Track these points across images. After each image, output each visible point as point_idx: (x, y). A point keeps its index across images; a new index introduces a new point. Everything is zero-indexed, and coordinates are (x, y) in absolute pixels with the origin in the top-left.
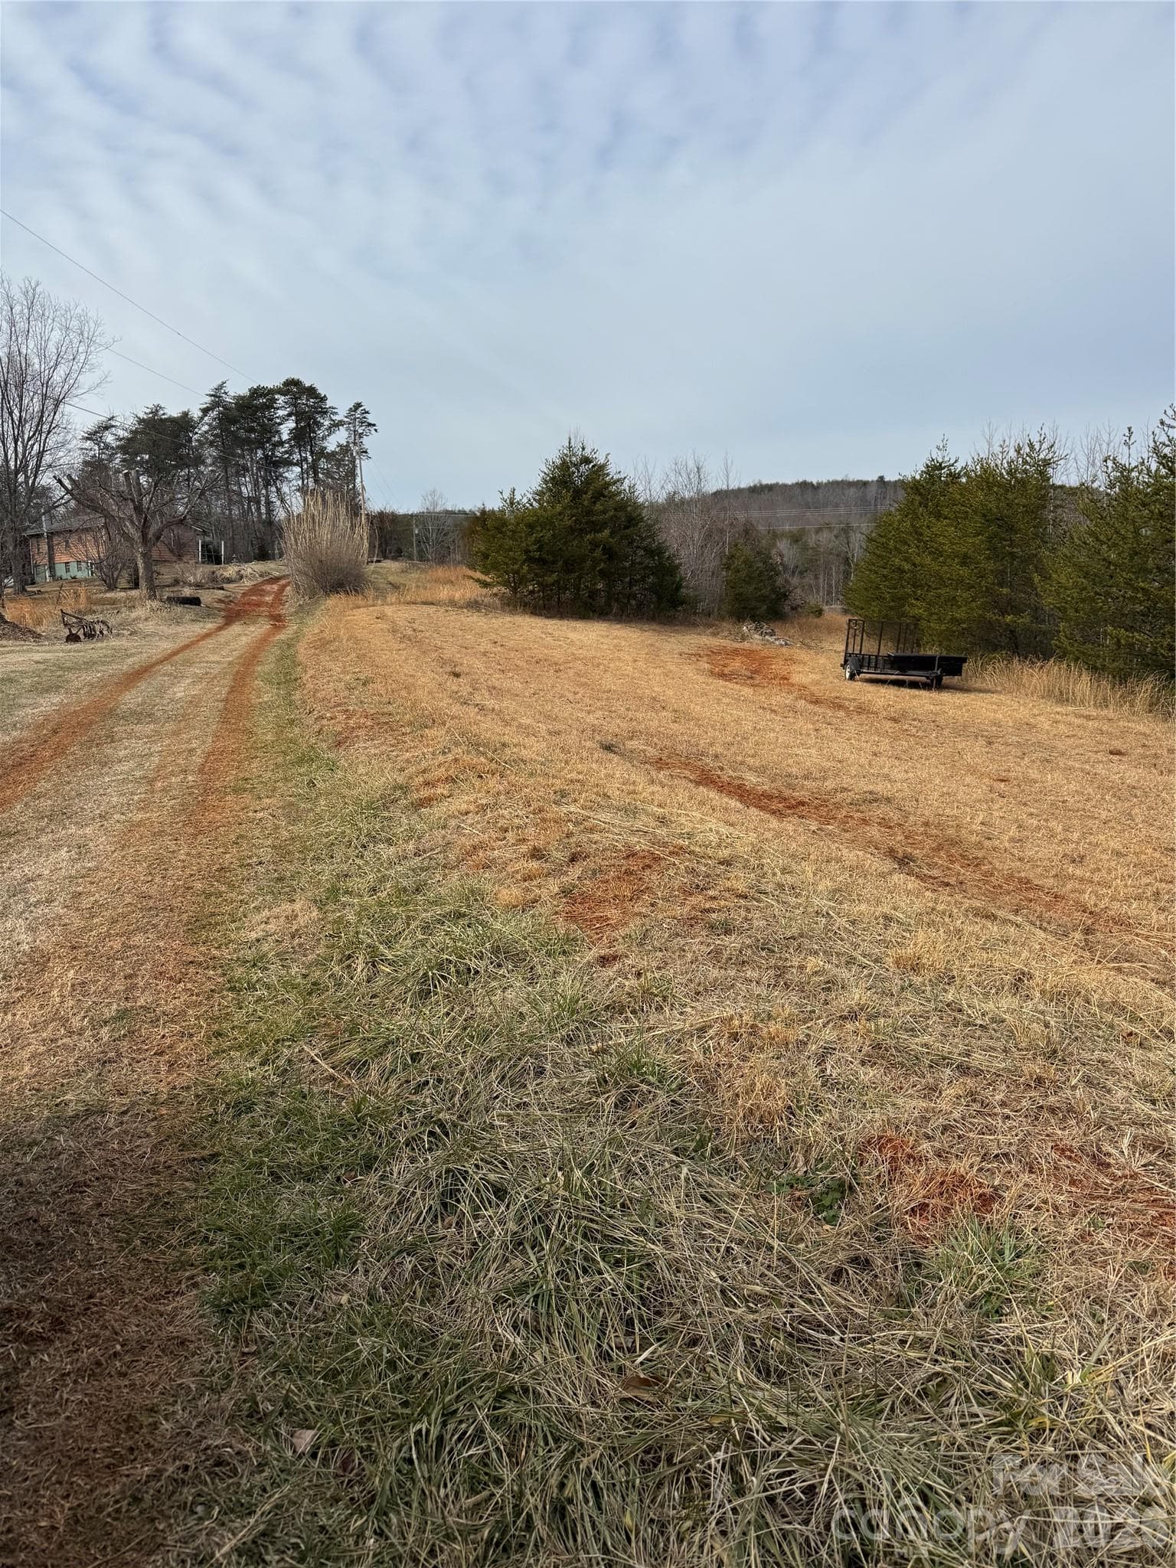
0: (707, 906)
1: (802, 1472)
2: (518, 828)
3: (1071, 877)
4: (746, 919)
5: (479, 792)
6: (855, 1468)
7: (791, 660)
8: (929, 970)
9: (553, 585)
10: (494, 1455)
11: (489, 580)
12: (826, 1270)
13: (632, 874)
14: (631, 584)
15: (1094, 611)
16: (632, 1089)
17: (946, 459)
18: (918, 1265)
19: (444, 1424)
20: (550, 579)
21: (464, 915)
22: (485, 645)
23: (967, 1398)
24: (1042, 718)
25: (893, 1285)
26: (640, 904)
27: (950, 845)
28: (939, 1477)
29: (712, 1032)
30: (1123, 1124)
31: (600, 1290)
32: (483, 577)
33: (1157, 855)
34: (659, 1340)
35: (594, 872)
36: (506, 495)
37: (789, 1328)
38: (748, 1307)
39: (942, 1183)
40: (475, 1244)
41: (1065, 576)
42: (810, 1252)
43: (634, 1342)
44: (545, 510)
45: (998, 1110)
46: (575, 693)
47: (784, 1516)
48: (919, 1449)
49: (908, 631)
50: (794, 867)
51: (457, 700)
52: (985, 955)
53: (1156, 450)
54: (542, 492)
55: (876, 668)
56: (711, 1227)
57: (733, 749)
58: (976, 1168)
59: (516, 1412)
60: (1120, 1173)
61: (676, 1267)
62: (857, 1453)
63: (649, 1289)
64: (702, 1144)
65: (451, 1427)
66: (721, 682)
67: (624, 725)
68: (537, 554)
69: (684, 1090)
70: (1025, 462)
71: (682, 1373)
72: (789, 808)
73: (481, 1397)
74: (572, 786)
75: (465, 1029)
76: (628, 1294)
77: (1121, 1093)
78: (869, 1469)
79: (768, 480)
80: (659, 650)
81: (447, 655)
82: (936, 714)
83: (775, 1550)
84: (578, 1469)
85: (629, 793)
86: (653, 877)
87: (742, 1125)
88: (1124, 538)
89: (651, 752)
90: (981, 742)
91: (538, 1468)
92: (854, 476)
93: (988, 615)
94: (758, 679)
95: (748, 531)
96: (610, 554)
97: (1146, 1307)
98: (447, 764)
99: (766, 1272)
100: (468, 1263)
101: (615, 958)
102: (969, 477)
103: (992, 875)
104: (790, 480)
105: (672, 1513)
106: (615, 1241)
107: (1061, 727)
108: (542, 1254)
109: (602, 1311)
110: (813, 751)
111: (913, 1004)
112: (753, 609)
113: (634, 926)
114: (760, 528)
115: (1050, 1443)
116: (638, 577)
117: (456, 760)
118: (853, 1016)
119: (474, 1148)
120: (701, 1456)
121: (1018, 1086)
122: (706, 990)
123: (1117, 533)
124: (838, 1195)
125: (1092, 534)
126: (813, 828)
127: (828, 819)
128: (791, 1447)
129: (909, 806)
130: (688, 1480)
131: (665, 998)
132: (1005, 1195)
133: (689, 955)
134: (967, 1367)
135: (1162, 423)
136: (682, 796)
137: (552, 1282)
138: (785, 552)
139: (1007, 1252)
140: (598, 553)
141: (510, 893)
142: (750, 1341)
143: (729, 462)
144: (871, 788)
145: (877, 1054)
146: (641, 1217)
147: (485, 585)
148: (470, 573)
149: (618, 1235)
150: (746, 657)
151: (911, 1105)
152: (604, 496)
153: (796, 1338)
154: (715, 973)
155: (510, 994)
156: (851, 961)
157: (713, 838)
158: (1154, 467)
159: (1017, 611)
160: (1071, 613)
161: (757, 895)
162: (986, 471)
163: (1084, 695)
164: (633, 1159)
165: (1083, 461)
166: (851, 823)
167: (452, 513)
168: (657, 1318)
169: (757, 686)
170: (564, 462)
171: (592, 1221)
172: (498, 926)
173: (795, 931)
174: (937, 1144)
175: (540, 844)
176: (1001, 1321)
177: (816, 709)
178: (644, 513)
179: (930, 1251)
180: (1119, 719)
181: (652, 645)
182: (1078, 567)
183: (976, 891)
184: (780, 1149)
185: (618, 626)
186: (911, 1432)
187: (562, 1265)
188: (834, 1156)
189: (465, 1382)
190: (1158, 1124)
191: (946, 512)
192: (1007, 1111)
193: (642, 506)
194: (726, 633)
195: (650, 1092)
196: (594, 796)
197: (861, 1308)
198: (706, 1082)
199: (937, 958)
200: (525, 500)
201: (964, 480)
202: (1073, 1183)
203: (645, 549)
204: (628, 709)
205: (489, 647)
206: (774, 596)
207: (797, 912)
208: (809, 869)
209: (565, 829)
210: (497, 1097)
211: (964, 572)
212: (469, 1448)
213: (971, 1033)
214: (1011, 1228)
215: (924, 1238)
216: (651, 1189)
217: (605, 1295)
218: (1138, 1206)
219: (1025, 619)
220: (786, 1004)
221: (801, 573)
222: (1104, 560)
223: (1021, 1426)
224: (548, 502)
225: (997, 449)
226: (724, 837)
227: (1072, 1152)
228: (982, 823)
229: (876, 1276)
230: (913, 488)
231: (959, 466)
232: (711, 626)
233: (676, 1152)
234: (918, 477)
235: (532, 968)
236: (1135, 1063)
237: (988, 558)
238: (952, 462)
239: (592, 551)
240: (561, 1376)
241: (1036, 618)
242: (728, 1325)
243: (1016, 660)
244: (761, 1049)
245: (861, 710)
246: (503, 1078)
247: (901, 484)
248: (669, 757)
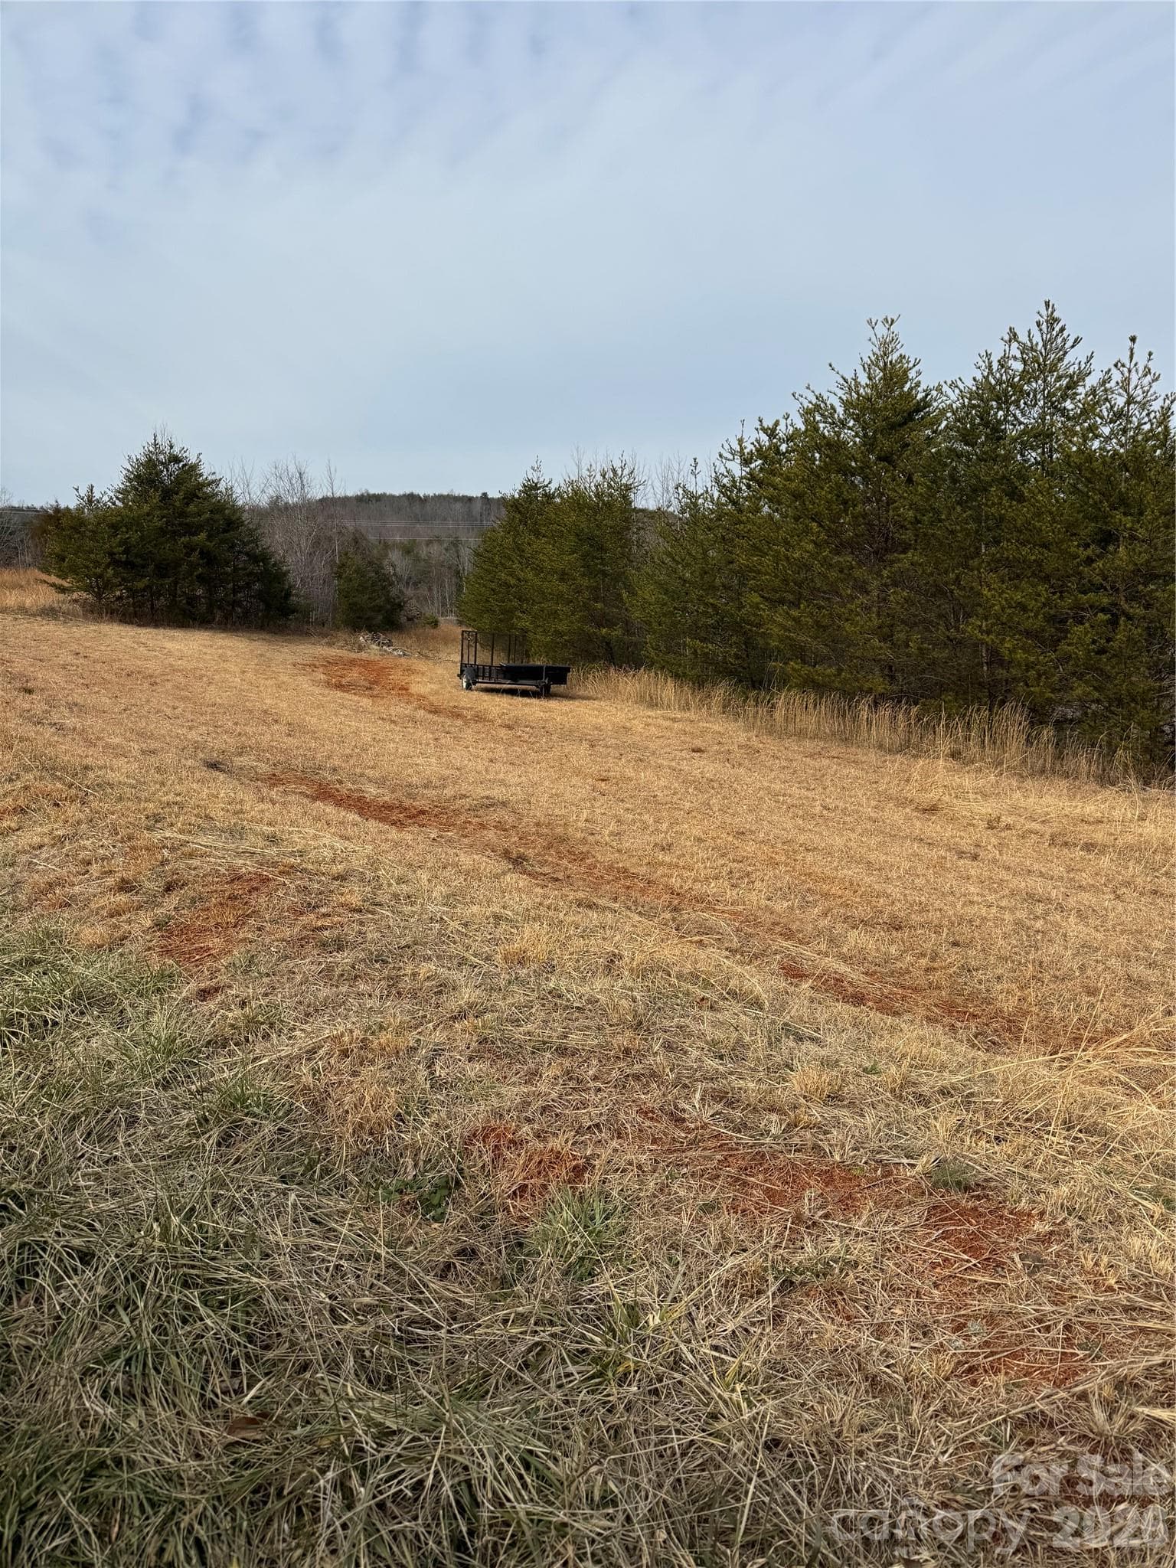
0: (319, 924)
1: (411, 1469)
2: (103, 859)
3: (661, 864)
4: (360, 933)
5: (56, 821)
6: (461, 1453)
7: (409, 671)
8: (533, 962)
9: (144, 590)
10: (81, 1540)
11: (66, 585)
12: (433, 1268)
13: (236, 898)
14: (235, 592)
15: (674, 624)
16: (236, 1125)
17: (541, 480)
18: (520, 1245)
19: (22, 1522)
20: (140, 584)
21: (39, 962)
22: (65, 657)
23: (563, 1359)
24: (636, 722)
25: (498, 1269)
26: (246, 929)
27: (558, 842)
28: (539, 1439)
29: (321, 1052)
30: (697, 1080)
31: (203, 1337)
32: (59, 581)
33: (730, 839)
34: (266, 1374)
35: (193, 901)
36: (83, 492)
37: (398, 1333)
38: (358, 1320)
39: (540, 1162)
40: (59, 1317)
41: (648, 593)
42: (419, 1254)
43: (241, 1382)
44: (130, 509)
45: (591, 1084)
46: (174, 708)
47: (395, 1517)
48: (521, 1418)
49: (517, 642)
50: (411, 876)
51: (30, 719)
52: (582, 942)
53: (717, 480)
54: (126, 490)
55: (490, 678)
56: (320, 1248)
57: (352, 762)
58: (570, 1143)
59: (108, 1487)
60: (692, 1126)
61: (283, 1296)
62: (462, 1437)
63: (255, 1324)
64: (310, 1167)
65: (29, 1523)
66: (339, 694)
67: (231, 741)
68: (124, 558)
69: (293, 1116)
70: (610, 486)
71: (292, 1403)
72: (409, 817)
73: (66, 1482)
74: (167, 810)
75: (42, 1087)
76: (233, 1334)
77: (695, 1053)
78: (472, 1450)
79: (374, 490)
80: (270, 660)
81: (17, 668)
82: (546, 721)
83: (386, 1554)
84: (179, 1529)
85: (235, 813)
86: (261, 900)
87: (351, 1141)
88: (695, 559)
89: (263, 768)
90: (585, 745)
91: (134, 1540)
92: (459, 492)
93: (586, 628)
94: (377, 690)
95: (357, 540)
96: (208, 557)
97: (713, 1241)
98: (15, 793)
99: (375, 1282)
100: (50, 1340)
101: (216, 990)
102: (562, 498)
103: (595, 867)
104: (397, 492)
105: (281, 1546)
106: (219, 1282)
107: (653, 729)
108: (136, 1312)
109: (205, 1358)
110: (433, 760)
111: (519, 995)
112: (368, 619)
113: (238, 954)
114: (371, 538)
115: (635, 1383)
116: (242, 583)
117: (26, 788)
118: (461, 1015)
119: (54, 1215)
120: (313, 1481)
121: (608, 1060)
122: (317, 1011)
123: (690, 554)
124: (446, 1192)
125: (669, 555)
126: (432, 836)
127: (447, 826)
128: (400, 1448)
129: (522, 808)
130: (299, 1509)
131: (272, 1025)
132: (596, 1163)
133: (298, 978)
134: (564, 1332)
135: (721, 456)
136: (295, 811)
137: (148, 1338)
138: (397, 562)
139: (597, 1217)
140: (195, 557)
141: (93, 933)
142: (359, 1354)
143: (332, 469)
144: (487, 793)
145: (484, 1049)
146: (246, 1253)
147: (62, 590)
148: (45, 577)
149: (221, 1276)
150: (364, 667)
151: (512, 1092)
152: (199, 498)
153: (407, 1340)
154: (325, 992)
155: (95, 1043)
156: (463, 962)
157: (328, 854)
158: (716, 495)
159: (611, 624)
160: (655, 626)
161: (371, 908)
162: (576, 494)
163: (670, 700)
164: (237, 1196)
165: (659, 490)
166: (470, 828)
167: (19, 509)
168: (264, 1352)
169: (377, 696)
170: (150, 460)
171: (193, 1267)
172: (79, 969)
173: (409, 939)
174: (536, 1126)
175: (129, 875)
176: (593, 1282)
177: (435, 718)
178: (245, 516)
179: (531, 1229)
180: (699, 721)
181: (261, 655)
182: (659, 584)
183: (581, 883)
184: (390, 1157)
185: (223, 635)
186: (514, 1404)
187: (160, 1319)
188: (442, 1155)
189: (46, 1469)
190: (724, 1076)
191: (543, 530)
192: (599, 1084)
193: (241, 509)
194: (342, 643)
195: (255, 1124)
196: (193, 818)
197: (468, 1297)
198: (315, 1104)
199: (540, 951)
200: (106, 499)
201: (558, 500)
202: (654, 1141)
203: (247, 554)
204: (236, 724)
205: (70, 659)
206: (389, 607)
207: (412, 920)
208: (424, 876)
209: (160, 857)
210: (82, 1156)
211: (563, 587)
212: (53, 1539)
213: (569, 1016)
214: (601, 1193)
215: (526, 1218)
216: (256, 1222)
217: (207, 1342)
218: (707, 1153)
219: (617, 632)
220: (397, 1012)
221: (415, 584)
222: (680, 578)
223: (610, 1374)
224: (133, 501)
225: (585, 473)
226: (339, 852)
227: (653, 1113)
228: (586, 821)
229: (482, 1264)
230: (512, 506)
231: (553, 487)
232: (325, 636)
233: (283, 1179)
234: (517, 496)
235: (121, 1012)
236: (706, 1026)
237: (583, 575)
238: (546, 483)
239: (188, 555)
240: (160, 1437)
241: (628, 632)
242: (339, 1343)
243: (612, 670)
244: (372, 1062)
245: (479, 718)
246: (89, 1134)
247: (502, 501)
248: (283, 773)
